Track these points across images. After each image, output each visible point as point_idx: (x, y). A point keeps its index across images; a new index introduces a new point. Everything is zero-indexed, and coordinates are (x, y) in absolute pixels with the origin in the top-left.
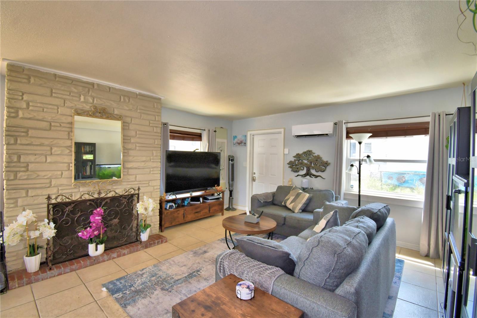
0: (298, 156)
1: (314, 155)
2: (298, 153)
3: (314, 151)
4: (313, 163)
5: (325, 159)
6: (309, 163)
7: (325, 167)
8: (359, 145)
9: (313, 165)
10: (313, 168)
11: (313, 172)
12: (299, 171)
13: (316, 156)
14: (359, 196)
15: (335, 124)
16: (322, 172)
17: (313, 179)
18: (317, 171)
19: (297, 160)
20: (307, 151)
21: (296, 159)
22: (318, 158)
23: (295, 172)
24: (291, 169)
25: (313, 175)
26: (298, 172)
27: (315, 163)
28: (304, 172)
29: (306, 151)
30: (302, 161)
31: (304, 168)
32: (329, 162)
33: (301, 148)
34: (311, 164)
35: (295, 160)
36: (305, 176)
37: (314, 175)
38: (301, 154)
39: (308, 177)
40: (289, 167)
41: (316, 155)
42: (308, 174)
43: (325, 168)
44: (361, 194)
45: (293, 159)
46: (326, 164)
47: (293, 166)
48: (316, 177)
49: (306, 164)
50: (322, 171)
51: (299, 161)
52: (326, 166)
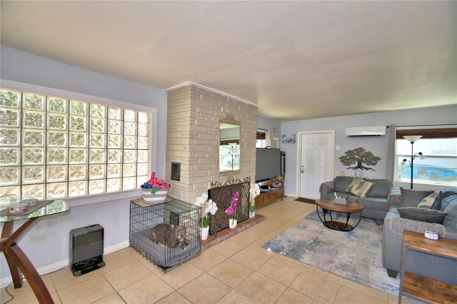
0: (349, 152)
1: (365, 152)
2: (349, 150)
3: (364, 149)
4: (364, 158)
5: (376, 155)
6: (360, 158)
7: (376, 161)
8: (411, 144)
9: (364, 160)
10: (364, 162)
11: (364, 165)
12: (350, 164)
13: (367, 152)
14: (412, 184)
15: (388, 127)
16: (373, 165)
17: (364, 171)
18: (368, 164)
19: (348, 156)
20: (359, 148)
21: (347, 155)
22: (370, 154)
23: (346, 165)
24: (343, 163)
25: (363, 168)
26: (349, 165)
27: (366, 159)
28: (356, 165)
29: (357, 148)
30: (353, 156)
31: (355, 162)
32: (379, 157)
33: (353, 145)
34: (363, 159)
35: (346, 155)
36: (356, 168)
37: (365, 168)
38: (352, 151)
39: (359, 169)
40: (340, 161)
41: (367, 151)
42: (359, 166)
43: (376, 162)
44: (413, 182)
45: (344, 155)
46: (378, 159)
47: (344, 160)
48: (367, 169)
49: (357, 159)
50: (373, 164)
51: (350, 156)
52: (377, 160)
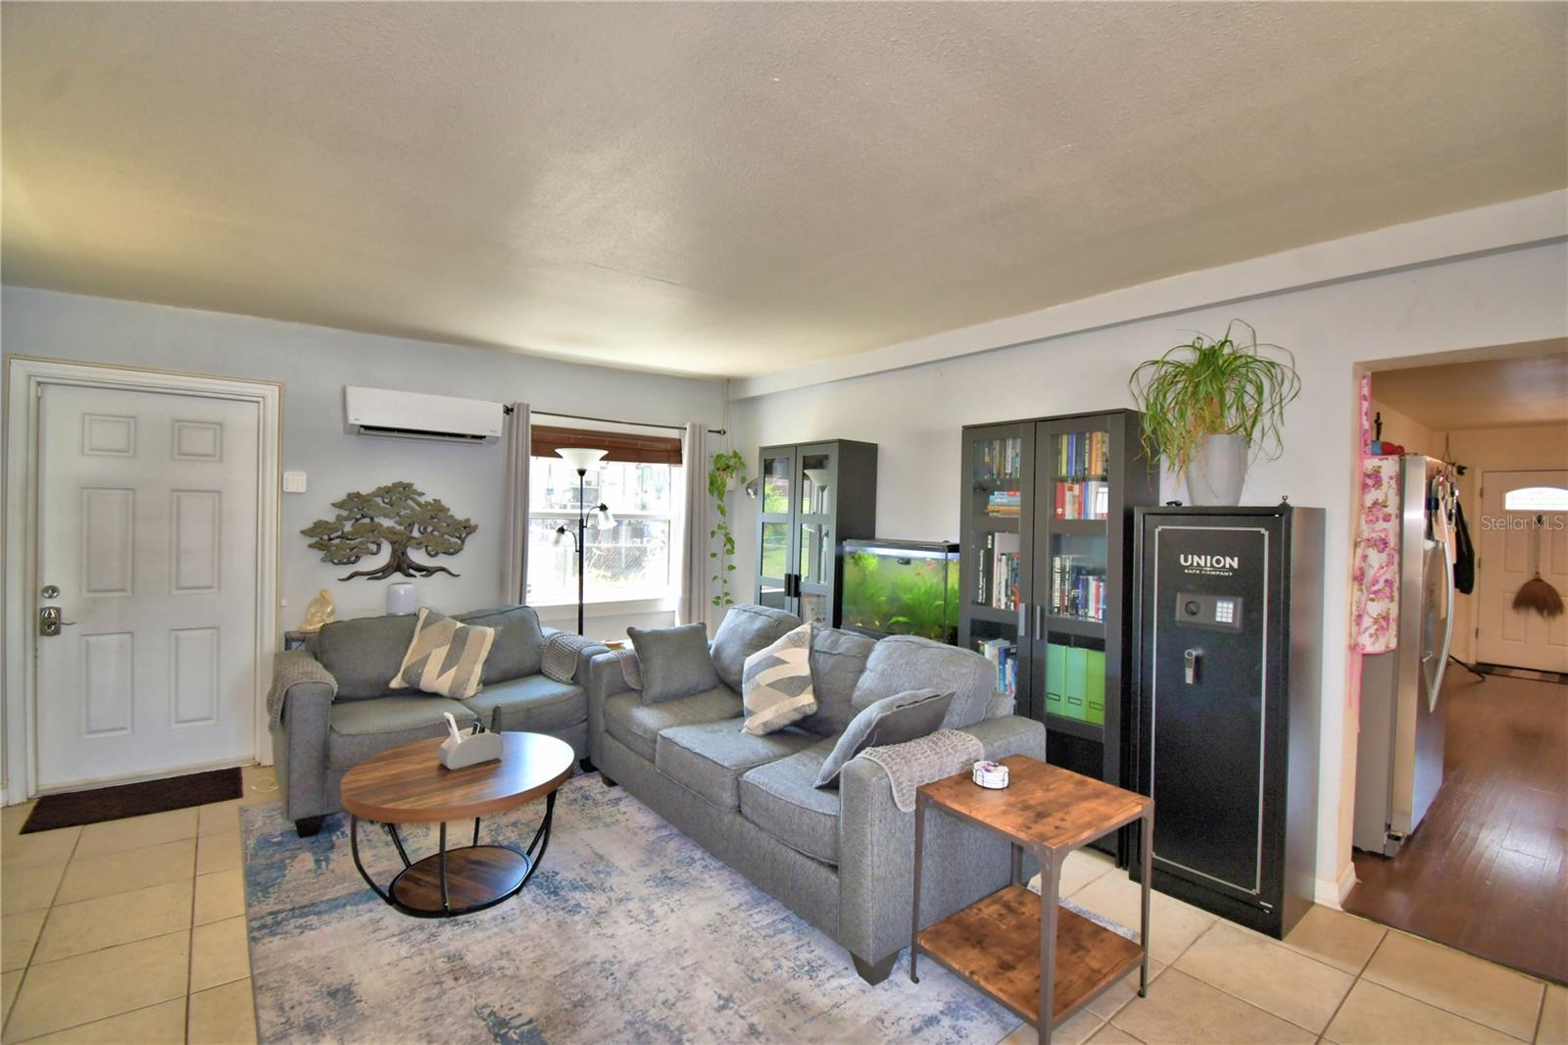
0: (355, 503)
1: (422, 500)
2: (355, 491)
3: (418, 486)
4: (416, 527)
5: (459, 512)
6: (402, 528)
7: (460, 538)
8: (579, 477)
9: (416, 533)
10: (419, 545)
11: (417, 556)
12: (358, 558)
13: (428, 504)
15: (508, 411)
16: (452, 554)
17: (419, 579)
18: (433, 553)
19: (347, 519)
20: (396, 485)
21: (345, 513)
22: (437, 509)
23: (340, 563)
24: (321, 554)
25: (413, 569)
26: (353, 563)
27: (425, 529)
28: (384, 557)
29: (390, 485)
30: (372, 519)
31: (379, 546)
32: (473, 523)
33: (374, 473)
34: (411, 531)
35: (339, 518)
36: (384, 572)
37: (420, 569)
38: (368, 495)
39: (398, 576)
40: (310, 546)
41: (428, 498)
42: (400, 565)
43: (459, 542)
45: (330, 516)
46: (466, 529)
47: (330, 539)
48: (428, 572)
49: (391, 530)
50: (452, 550)
51: (357, 520)
52: (464, 536)
